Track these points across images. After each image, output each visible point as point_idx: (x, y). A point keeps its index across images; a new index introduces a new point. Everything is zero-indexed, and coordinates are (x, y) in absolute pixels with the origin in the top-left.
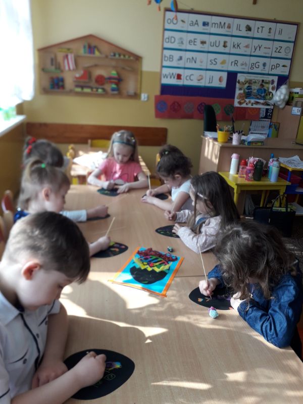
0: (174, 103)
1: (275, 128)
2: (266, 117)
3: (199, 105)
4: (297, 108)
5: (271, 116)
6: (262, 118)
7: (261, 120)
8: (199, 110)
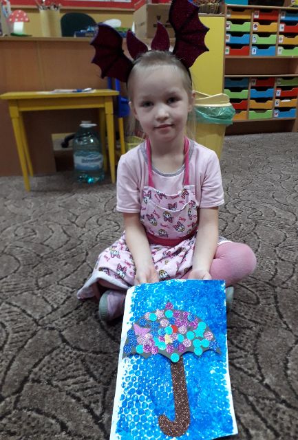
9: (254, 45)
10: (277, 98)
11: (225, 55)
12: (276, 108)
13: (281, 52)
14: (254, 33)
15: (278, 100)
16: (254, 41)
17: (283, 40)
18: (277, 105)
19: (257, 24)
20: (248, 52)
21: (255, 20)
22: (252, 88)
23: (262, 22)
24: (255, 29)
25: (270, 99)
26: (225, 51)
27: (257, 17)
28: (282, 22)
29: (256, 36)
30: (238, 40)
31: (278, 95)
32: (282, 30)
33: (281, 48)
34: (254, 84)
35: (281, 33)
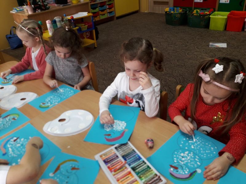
12: (108, 13)
18: (108, 12)
22: (99, 6)
25: (105, 10)
34: (99, 5)
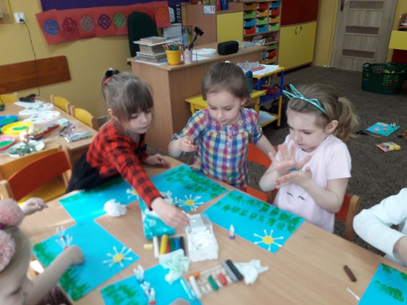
0: (66, 20)
1: (189, 32)
2: (176, 21)
3: (100, 18)
4: (210, 6)
5: (181, 19)
6: (172, 23)
7: (173, 26)
8: (100, 25)
9: (257, 26)
10: (267, 58)
11: (243, 35)
13: (271, 29)
14: (257, 18)
15: (267, 60)
16: (257, 24)
17: (271, 20)
19: (258, 12)
20: (254, 31)
21: (258, 10)
23: (261, 10)
24: (258, 16)
26: (244, 32)
27: (258, 8)
28: (271, 9)
29: (258, 20)
30: (249, 24)
31: (267, 56)
32: (270, 14)
33: (270, 26)
35: (270, 16)
